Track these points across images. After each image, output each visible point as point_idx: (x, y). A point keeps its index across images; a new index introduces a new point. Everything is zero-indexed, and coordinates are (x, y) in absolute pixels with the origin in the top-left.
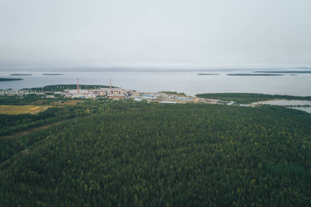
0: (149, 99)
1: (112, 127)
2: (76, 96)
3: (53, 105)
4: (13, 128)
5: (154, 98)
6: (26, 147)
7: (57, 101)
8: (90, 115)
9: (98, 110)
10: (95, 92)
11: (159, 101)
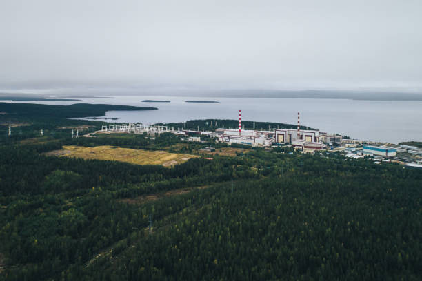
0: (378, 156)
1: (298, 207)
2: (235, 141)
3: (197, 154)
4: (136, 187)
5: (390, 154)
6: (150, 222)
7: (204, 148)
8: (258, 178)
9: (273, 169)
10: (270, 136)
11: (401, 162)
